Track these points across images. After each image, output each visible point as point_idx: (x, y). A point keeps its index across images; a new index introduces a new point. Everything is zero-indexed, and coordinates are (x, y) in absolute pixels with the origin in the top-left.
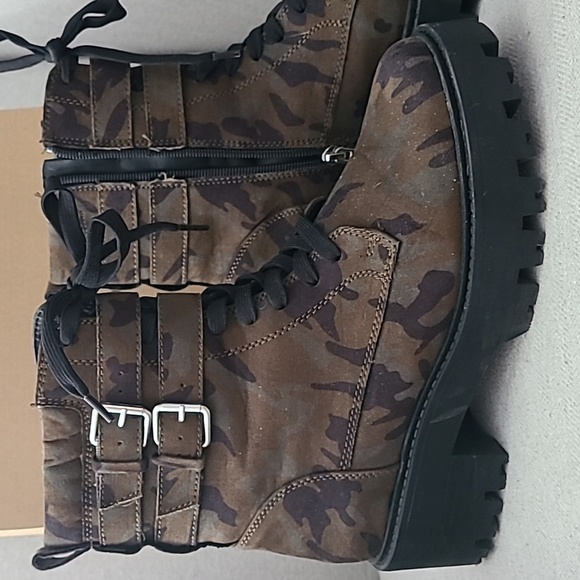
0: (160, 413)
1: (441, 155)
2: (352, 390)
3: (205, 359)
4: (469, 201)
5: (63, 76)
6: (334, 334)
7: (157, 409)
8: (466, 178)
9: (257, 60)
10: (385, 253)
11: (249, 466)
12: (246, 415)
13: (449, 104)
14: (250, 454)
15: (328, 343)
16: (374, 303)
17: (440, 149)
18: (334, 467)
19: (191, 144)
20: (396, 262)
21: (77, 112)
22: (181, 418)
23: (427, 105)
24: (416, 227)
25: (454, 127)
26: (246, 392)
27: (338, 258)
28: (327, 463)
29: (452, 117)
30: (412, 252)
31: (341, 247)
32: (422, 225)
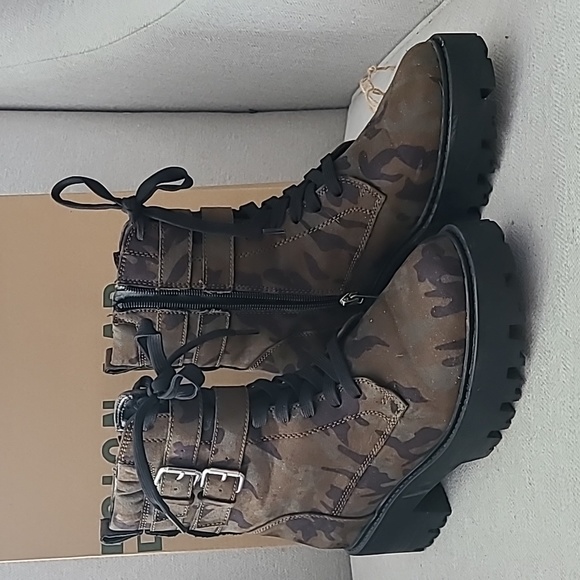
0: (208, 474)
1: (452, 359)
2: (351, 476)
3: (246, 444)
4: (465, 391)
5: (138, 236)
6: (346, 441)
7: (206, 471)
8: (468, 376)
9: (296, 223)
10: (395, 408)
11: (267, 506)
12: (270, 477)
13: (468, 321)
14: (269, 499)
15: (339, 446)
16: (380, 433)
17: (453, 354)
18: (327, 512)
19: (237, 288)
20: (402, 416)
21: (147, 262)
22: (224, 479)
23: (451, 318)
24: (422, 400)
25: (468, 339)
26: (273, 464)
27: (359, 397)
28: (323, 510)
29: (468, 333)
30: (415, 414)
31: (363, 391)
32: (426, 401)
